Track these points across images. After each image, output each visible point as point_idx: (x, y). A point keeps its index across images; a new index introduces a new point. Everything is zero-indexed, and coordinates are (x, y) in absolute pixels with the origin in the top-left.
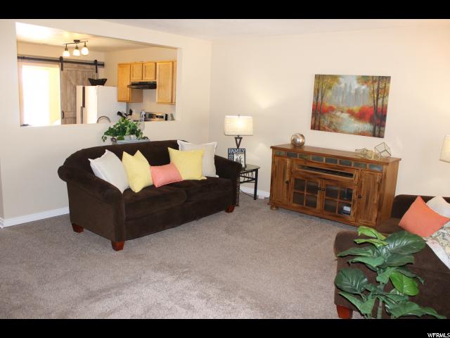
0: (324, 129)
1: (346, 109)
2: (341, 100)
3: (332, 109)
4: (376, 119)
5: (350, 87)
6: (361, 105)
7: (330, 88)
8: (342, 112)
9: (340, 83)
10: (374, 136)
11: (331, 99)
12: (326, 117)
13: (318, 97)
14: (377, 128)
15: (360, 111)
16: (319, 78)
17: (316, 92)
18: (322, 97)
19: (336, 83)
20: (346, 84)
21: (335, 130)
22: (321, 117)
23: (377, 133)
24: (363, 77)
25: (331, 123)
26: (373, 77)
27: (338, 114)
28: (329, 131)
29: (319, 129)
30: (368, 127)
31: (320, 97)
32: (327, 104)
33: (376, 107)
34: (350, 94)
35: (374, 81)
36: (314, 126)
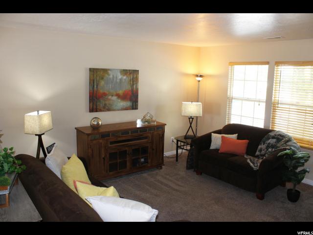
0: (101, 111)
1: (115, 93)
2: (110, 87)
3: (105, 94)
4: (132, 99)
5: (117, 77)
6: (124, 89)
7: (102, 79)
8: (112, 96)
9: (109, 75)
10: (133, 109)
11: (104, 86)
12: (102, 101)
13: (94, 86)
14: (134, 104)
15: (123, 94)
16: (93, 71)
17: (92, 82)
18: (97, 86)
19: (106, 75)
20: (113, 76)
21: (109, 110)
22: (96, 101)
23: (134, 107)
24: (124, 70)
25: (105, 105)
26: (129, 70)
27: (110, 97)
28: (104, 111)
29: (97, 111)
30: (128, 104)
31: (95, 86)
32: (101, 91)
33: (132, 90)
34: (116, 82)
35: (130, 74)
36: (92, 110)
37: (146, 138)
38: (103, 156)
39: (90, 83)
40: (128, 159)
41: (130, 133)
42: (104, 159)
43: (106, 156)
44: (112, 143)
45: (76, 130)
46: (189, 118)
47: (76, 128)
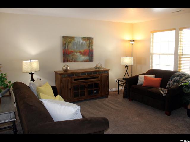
0: (70, 62)
1: (78, 51)
2: (76, 48)
3: (72, 52)
4: (90, 55)
5: (79, 42)
6: (84, 49)
7: (70, 42)
8: (77, 53)
9: (75, 40)
10: (90, 61)
11: (71, 47)
12: (70, 56)
13: (65, 47)
14: (91, 58)
15: (84, 52)
16: (65, 38)
17: (64, 44)
18: (67, 47)
19: (73, 40)
20: (77, 41)
21: (75, 61)
22: (67, 56)
23: (91, 60)
24: (84, 38)
25: (73, 58)
26: (87, 38)
27: (75, 54)
28: (72, 62)
29: (67, 62)
30: (87, 58)
31: (66, 47)
32: (70, 50)
33: (89, 50)
34: (79, 45)
35: (88, 40)
36: (64, 61)
37: (97, 78)
38: (70, 88)
39: (63, 45)
40: (85, 90)
41: (86, 74)
42: (70, 89)
43: (71, 87)
44: (75, 80)
45: (54, 73)
46: (126, 67)
47: (54, 72)
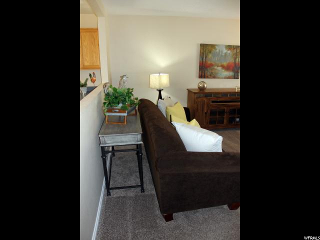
0: (208, 77)
1: (220, 64)
2: (217, 59)
3: (212, 65)
4: (235, 70)
5: (222, 52)
6: (228, 62)
7: (210, 52)
8: (218, 66)
9: (216, 49)
10: (235, 78)
11: (211, 59)
12: (209, 70)
15: (227, 65)
16: (203, 46)
17: (202, 54)
18: (206, 58)
19: (214, 49)
20: (219, 50)
21: (214, 77)
22: (205, 70)
23: (236, 77)
24: (229, 46)
25: (212, 73)
26: (234, 46)
27: (216, 67)
28: (210, 78)
29: (204, 78)
30: (231, 74)
31: (204, 58)
32: (209, 62)
33: (235, 63)
34: (222, 56)
35: (234, 49)
36: (201, 76)
38: (205, 111)
39: (200, 55)
40: (225, 116)
41: (229, 96)
42: (206, 113)
43: (207, 111)
44: (213, 102)
45: (187, 91)
47: (187, 89)
